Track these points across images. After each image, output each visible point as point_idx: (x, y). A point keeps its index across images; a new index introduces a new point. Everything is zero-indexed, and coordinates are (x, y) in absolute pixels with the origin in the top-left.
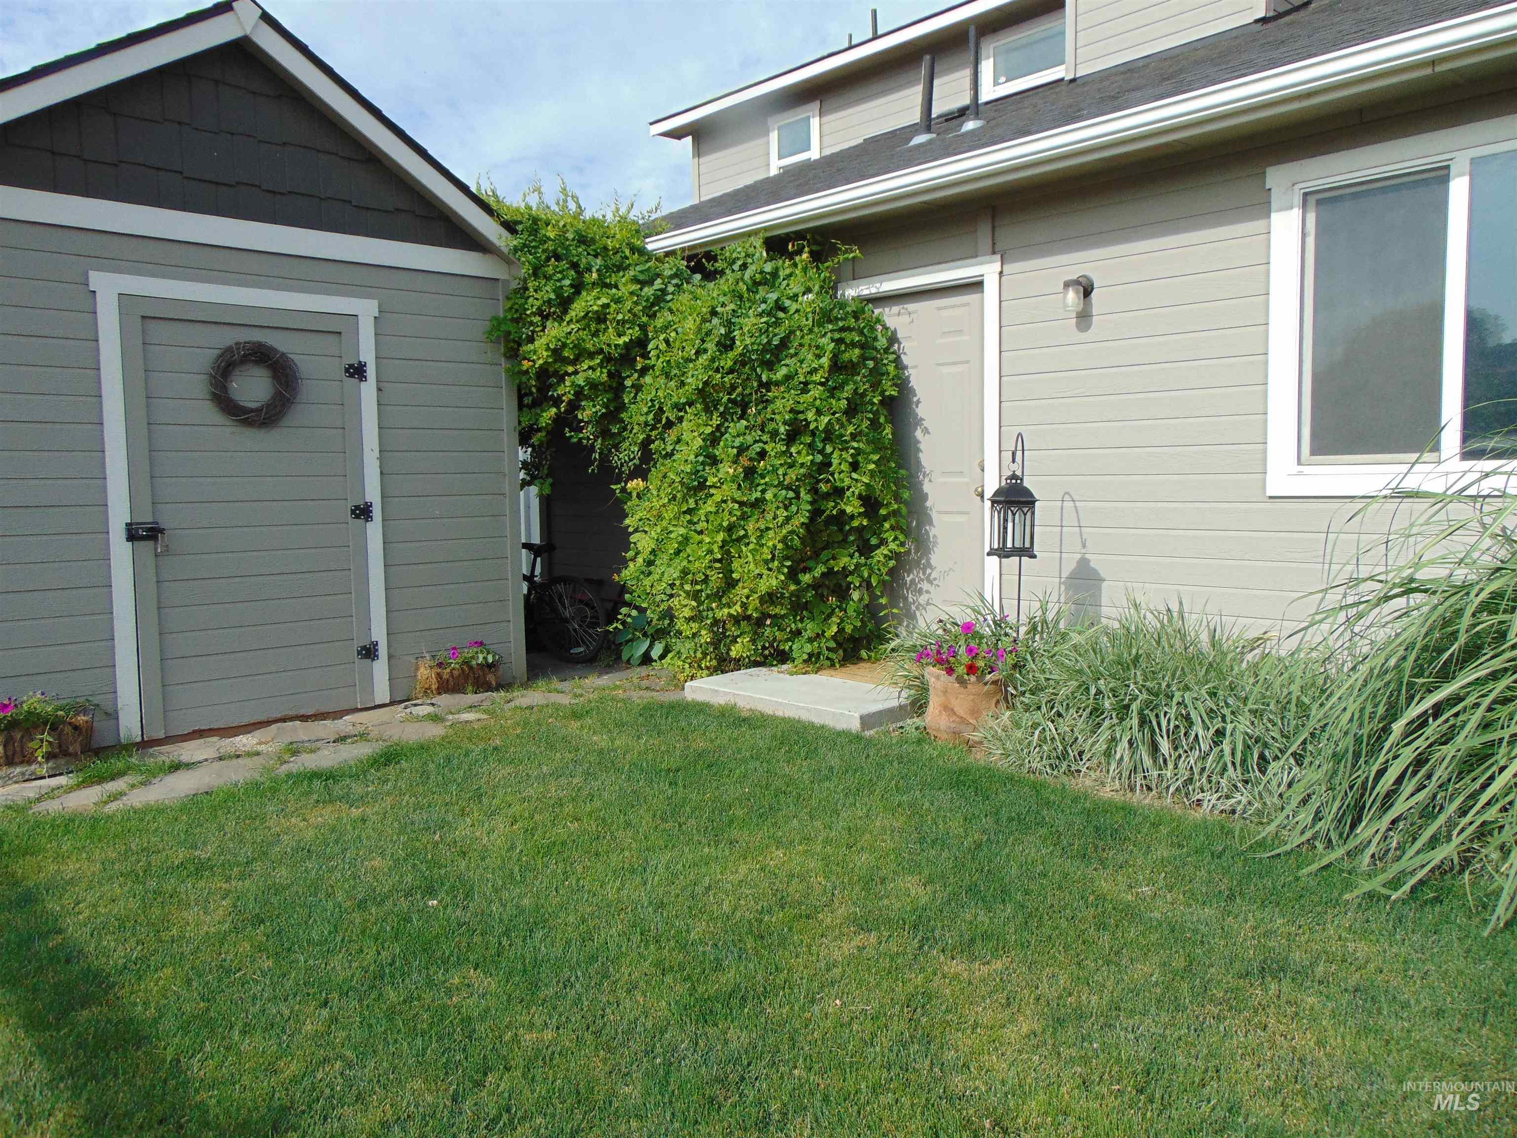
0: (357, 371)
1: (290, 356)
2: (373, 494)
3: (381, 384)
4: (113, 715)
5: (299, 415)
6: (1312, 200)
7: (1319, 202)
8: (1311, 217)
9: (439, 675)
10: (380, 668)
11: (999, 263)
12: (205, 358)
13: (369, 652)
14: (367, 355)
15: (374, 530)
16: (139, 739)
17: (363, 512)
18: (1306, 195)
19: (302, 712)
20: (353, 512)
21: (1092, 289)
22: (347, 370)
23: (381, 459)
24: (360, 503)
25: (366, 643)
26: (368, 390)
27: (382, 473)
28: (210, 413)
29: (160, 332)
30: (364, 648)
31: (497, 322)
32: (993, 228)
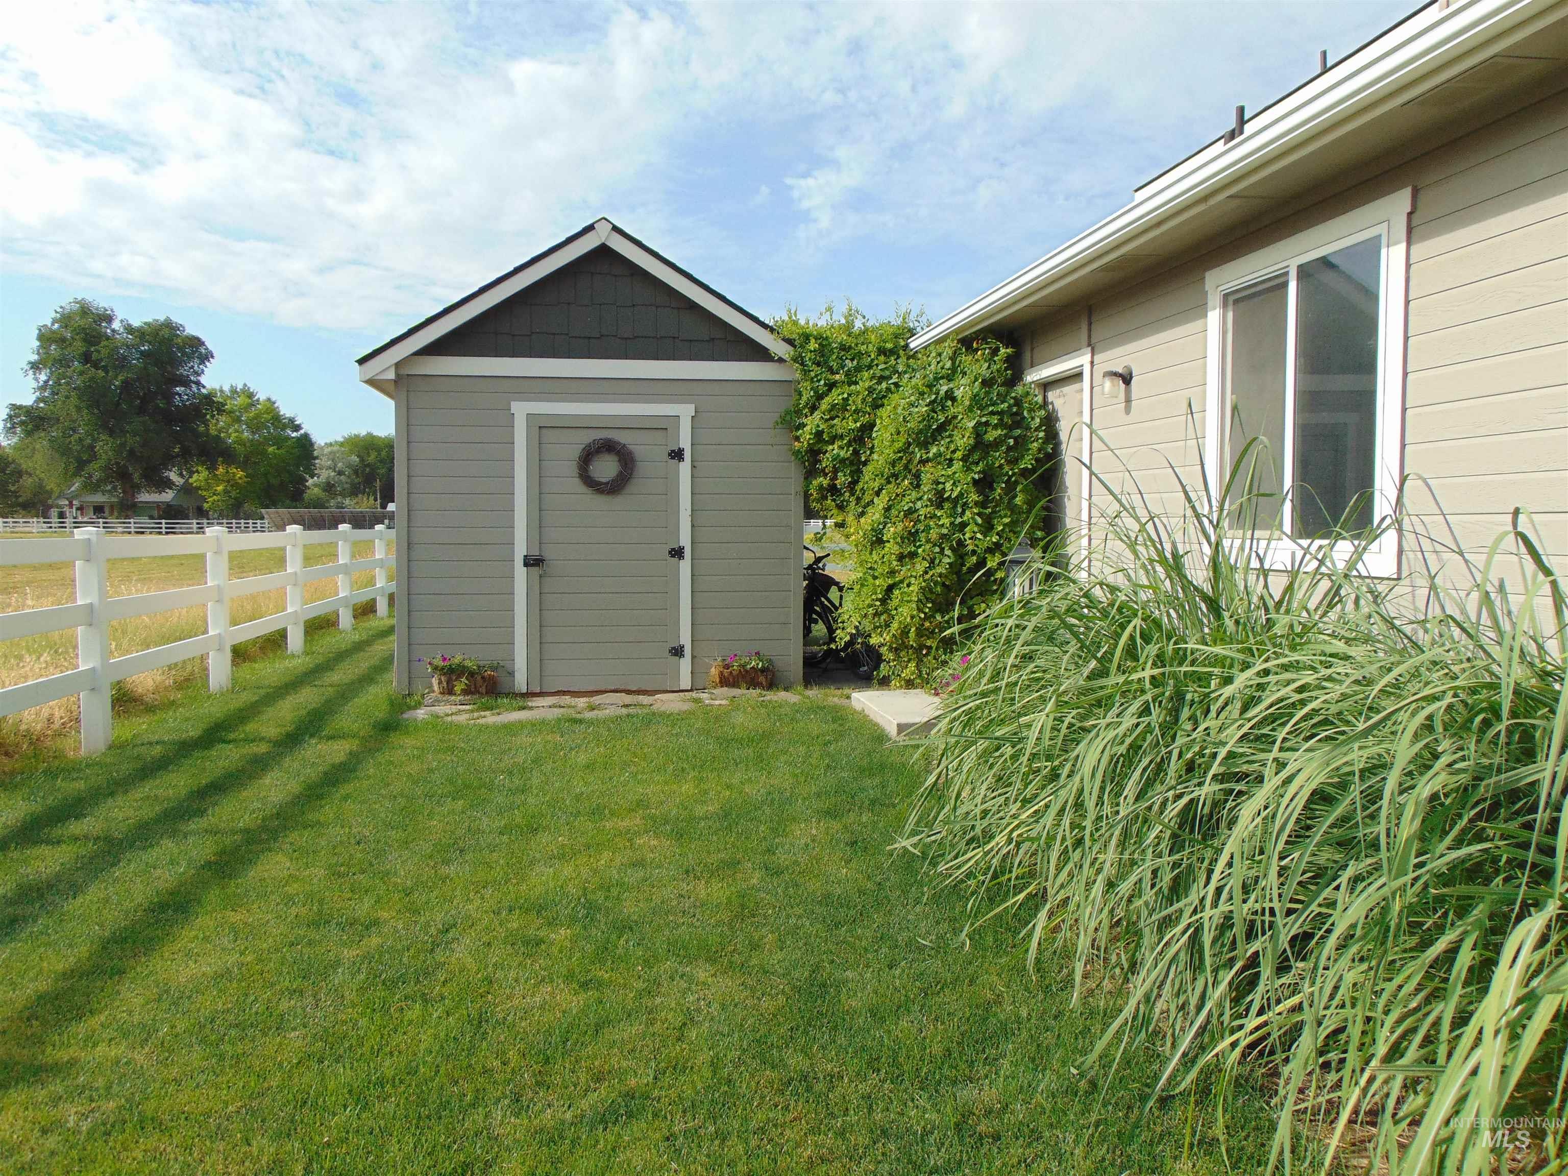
0: (677, 455)
1: (630, 447)
2: (685, 541)
3: (696, 464)
4: (511, 674)
5: (634, 486)
6: (1231, 299)
7: (1236, 302)
8: (1230, 315)
9: (721, 673)
10: (685, 664)
11: (1089, 355)
12: (575, 452)
13: (678, 652)
14: (685, 442)
15: (685, 566)
16: (525, 691)
17: (677, 553)
18: (1226, 296)
19: (629, 688)
20: (670, 552)
21: (1131, 377)
22: (670, 455)
23: (692, 515)
24: (676, 546)
25: (676, 645)
26: (685, 468)
27: (693, 526)
28: (576, 484)
29: (549, 435)
30: (673, 648)
31: (787, 413)
32: (1090, 324)
